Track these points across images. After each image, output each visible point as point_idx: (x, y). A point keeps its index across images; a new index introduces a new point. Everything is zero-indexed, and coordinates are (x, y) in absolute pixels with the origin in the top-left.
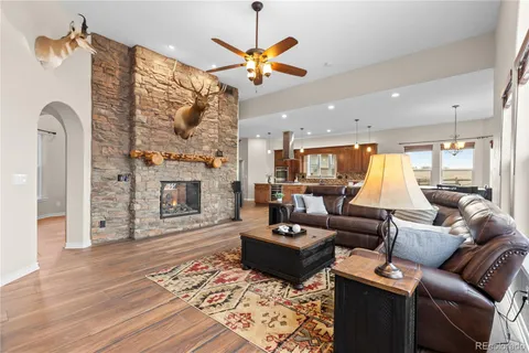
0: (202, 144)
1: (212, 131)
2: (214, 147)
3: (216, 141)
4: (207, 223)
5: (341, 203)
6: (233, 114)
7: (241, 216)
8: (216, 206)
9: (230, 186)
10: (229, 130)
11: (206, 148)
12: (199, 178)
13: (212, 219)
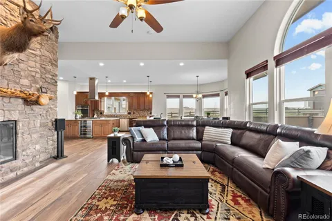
0: (20, 77)
1: (32, 64)
2: (35, 82)
3: (38, 76)
4: (26, 169)
5: (165, 132)
6: (54, 52)
7: (65, 153)
8: (38, 147)
9: (50, 124)
10: (49, 67)
11: (25, 82)
12: (15, 117)
13: (32, 163)
